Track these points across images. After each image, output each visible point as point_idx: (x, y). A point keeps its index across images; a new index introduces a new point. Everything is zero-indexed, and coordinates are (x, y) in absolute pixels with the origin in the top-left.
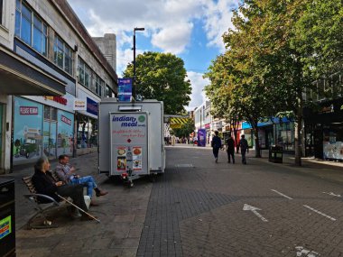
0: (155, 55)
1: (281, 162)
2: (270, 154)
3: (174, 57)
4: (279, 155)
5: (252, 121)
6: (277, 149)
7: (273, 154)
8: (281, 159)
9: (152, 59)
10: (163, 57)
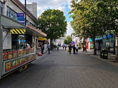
0: (52, 10)
1: (107, 59)
2: (101, 54)
3: (60, 11)
4: (106, 55)
5: (93, 38)
6: (105, 52)
7: (102, 54)
8: (107, 57)
9: (50, 12)
10: (55, 11)
